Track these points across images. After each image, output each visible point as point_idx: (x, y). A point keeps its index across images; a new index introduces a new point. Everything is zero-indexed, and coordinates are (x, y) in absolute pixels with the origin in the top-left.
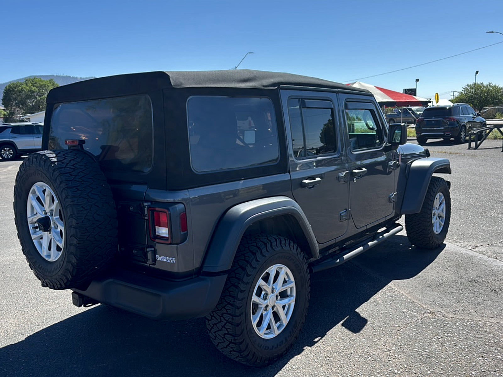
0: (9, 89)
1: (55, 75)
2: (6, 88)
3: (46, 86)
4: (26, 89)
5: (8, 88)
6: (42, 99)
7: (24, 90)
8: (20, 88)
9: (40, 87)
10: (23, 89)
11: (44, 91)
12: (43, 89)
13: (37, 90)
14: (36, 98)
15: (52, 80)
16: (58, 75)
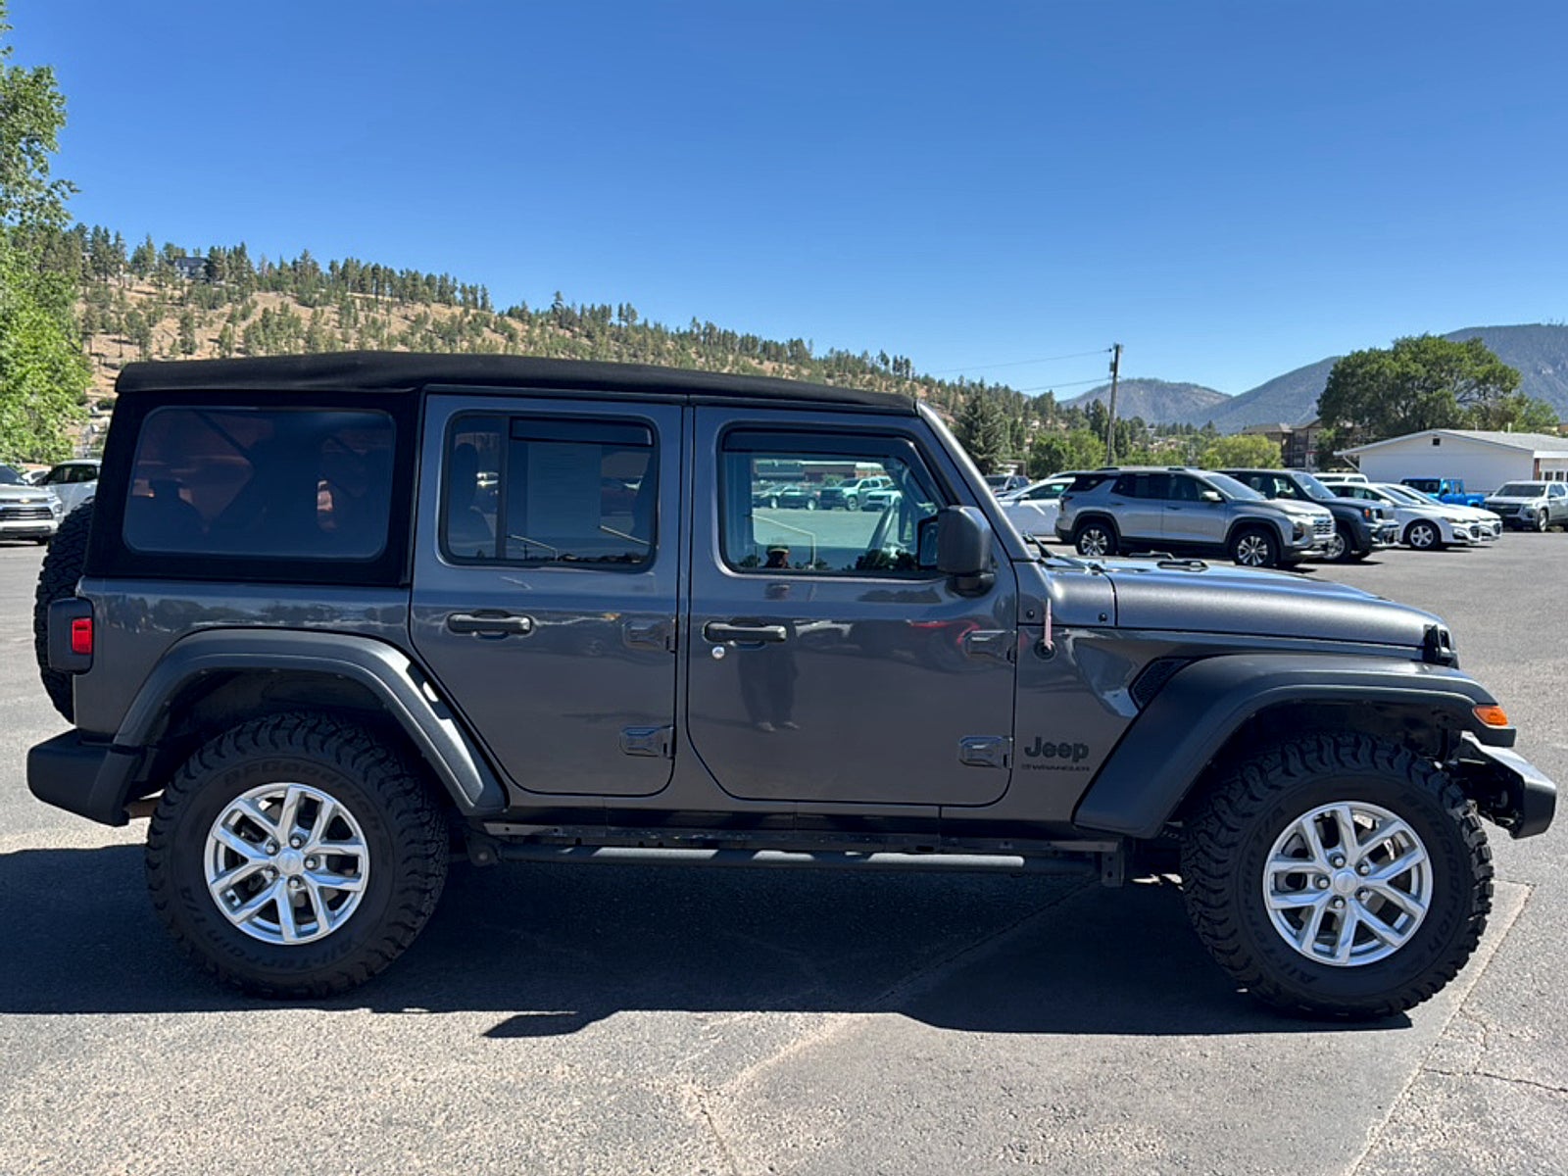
0: (1343, 370)
1: (1546, 323)
2: (1336, 366)
3: (1454, 358)
4: (1391, 371)
5: (1340, 367)
6: (1433, 399)
7: (1383, 373)
8: (1376, 366)
9: (1434, 364)
10: (1382, 370)
11: (1443, 375)
12: (1442, 371)
13: (1423, 371)
14: (1415, 395)
15: (1476, 341)
16: (1554, 323)
